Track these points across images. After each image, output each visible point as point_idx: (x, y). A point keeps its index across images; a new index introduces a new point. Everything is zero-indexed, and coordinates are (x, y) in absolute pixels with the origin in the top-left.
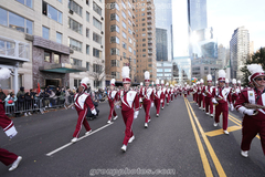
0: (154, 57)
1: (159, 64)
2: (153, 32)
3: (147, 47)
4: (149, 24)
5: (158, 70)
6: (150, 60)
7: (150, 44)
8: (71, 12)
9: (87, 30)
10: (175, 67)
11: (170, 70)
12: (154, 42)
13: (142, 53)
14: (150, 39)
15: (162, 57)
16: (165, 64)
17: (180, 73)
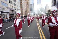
0: (30, 10)
1: (31, 12)
2: (30, 5)
3: (28, 8)
4: (29, 3)
5: (31, 13)
6: (29, 11)
7: (29, 8)
8: (14, 2)
9: (17, 5)
10: (34, 13)
11: (33, 13)
12: (30, 7)
13: (27, 10)
14: (29, 7)
15: (31, 10)
16: (32, 12)
17: (35, 14)
